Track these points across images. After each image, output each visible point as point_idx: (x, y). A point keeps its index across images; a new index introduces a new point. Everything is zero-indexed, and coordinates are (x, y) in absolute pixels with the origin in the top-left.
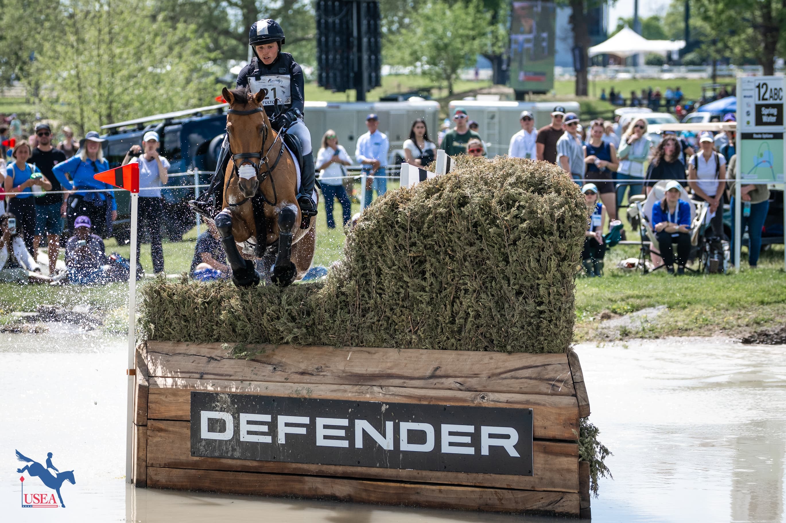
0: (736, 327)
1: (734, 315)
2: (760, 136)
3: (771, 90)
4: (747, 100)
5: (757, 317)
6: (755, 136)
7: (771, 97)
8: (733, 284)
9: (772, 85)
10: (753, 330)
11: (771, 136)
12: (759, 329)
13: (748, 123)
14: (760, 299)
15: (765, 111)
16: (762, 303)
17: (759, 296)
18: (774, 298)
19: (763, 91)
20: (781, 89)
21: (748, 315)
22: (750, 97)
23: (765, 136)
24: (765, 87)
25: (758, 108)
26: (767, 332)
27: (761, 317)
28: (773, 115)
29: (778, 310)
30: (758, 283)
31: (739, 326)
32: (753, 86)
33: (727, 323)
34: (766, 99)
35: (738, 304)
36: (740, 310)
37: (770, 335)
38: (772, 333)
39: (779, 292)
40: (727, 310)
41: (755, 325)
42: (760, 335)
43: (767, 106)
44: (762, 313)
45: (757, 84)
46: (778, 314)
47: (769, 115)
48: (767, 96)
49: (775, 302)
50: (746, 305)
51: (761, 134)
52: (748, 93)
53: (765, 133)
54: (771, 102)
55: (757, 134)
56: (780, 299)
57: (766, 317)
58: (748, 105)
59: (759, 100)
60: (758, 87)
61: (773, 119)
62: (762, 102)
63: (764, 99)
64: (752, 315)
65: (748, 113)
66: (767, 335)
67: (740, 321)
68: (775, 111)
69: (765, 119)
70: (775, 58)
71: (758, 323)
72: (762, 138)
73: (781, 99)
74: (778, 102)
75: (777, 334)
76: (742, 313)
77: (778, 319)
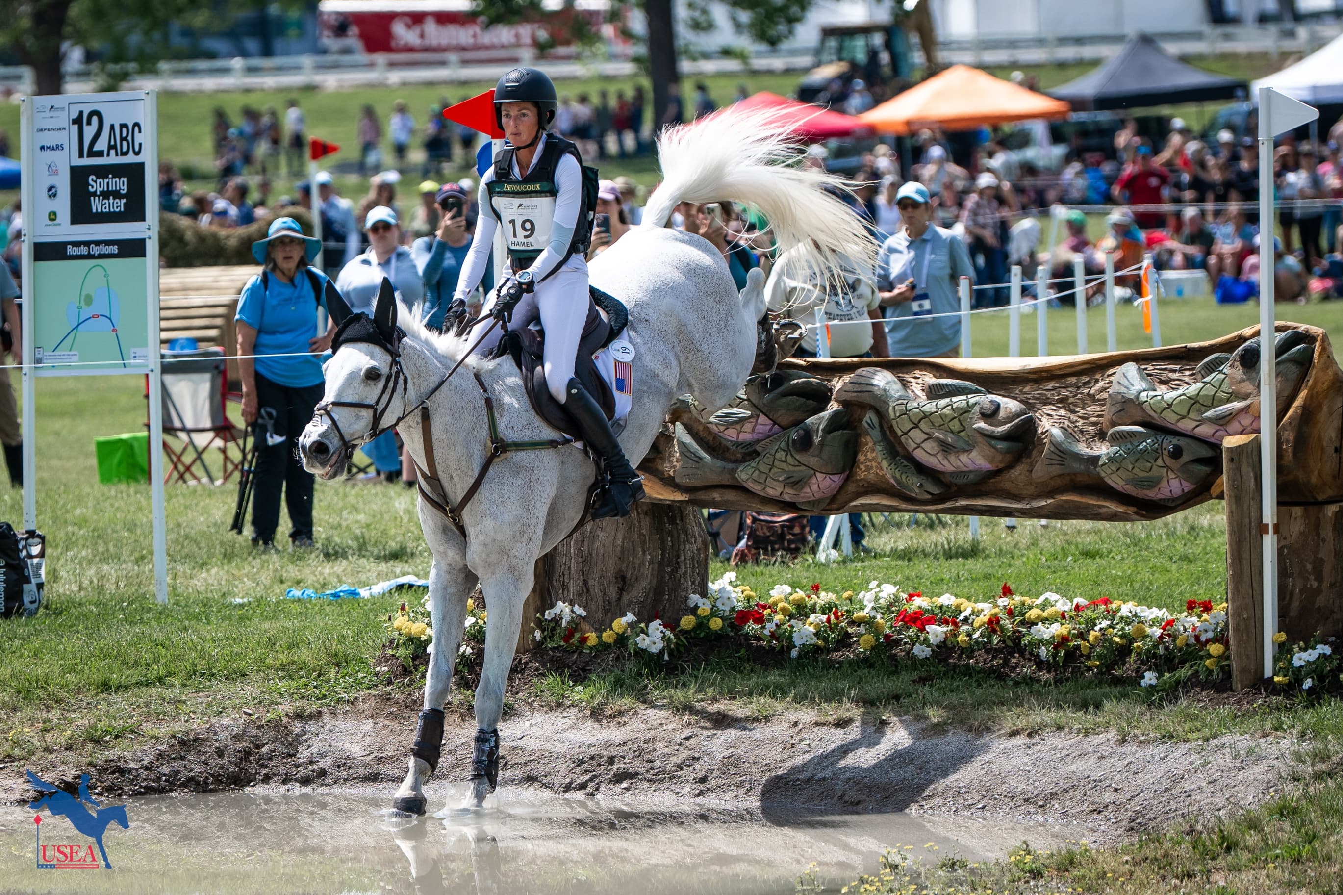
0: (39, 754)
1: (32, 721)
2: (84, 250)
3: (112, 127)
4: (49, 155)
5: (94, 727)
6: (70, 250)
7: (110, 147)
8: (26, 640)
9: (114, 115)
10: (86, 760)
11: (115, 249)
12: (101, 757)
13: (53, 216)
14: (97, 677)
15: (96, 185)
16: (106, 686)
17: (97, 670)
18: (135, 675)
19: (89, 132)
20: (137, 124)
21: (71, 722)
22: (58, 147)
23: (96, 250)
24: (95, 119)
25: (79, 176)
26: (121, 764)
27: (103, 724)
28: (117, 195)
29: (147, 704)
30: (90, 636)
31: (48, 750)
32: (63, 119)
33: (17, 744)
34: (100, 154)
35: (41, 693)
36: (48, 709)
37: (130, 771)
38: (133, 765)
39: (147, 656)
40: (15, 709)
41: (90, 746)
42: (102, 771)
43: (102, 172)
44: (107, 715)
45: (75, 115)
46: (148, 716)
47: (106, 195)
48: (102, 144)
49: (139, 684)
50: (63, 694)
51: (87, 244)
52: (50, 139)
53: (97, 243)
54: (113, 159)
55: (77, 244)
56: (152, 675)
57: (118, 724)
58: (52, 169)
59: (81, 155)
60: (78, 121)
61: (118, 205)
62: (87, 161)
63: (92, 154)
64: (81, 720)
65: (52, 192)
66: (121, 771)
67: (48, 737)
68: (122, 184)
69: (97, 205)
70: (65, 46)
71: (96, 741)
72: (90, 256)
73: (137, 153)
74: (131, 159)
75: (147, 768)
76: (54, 715)
77: (148, 728)
